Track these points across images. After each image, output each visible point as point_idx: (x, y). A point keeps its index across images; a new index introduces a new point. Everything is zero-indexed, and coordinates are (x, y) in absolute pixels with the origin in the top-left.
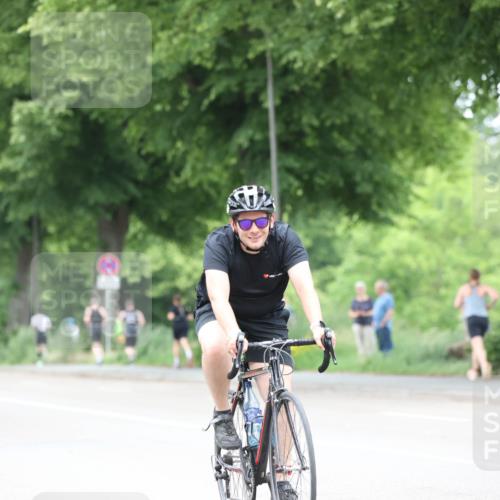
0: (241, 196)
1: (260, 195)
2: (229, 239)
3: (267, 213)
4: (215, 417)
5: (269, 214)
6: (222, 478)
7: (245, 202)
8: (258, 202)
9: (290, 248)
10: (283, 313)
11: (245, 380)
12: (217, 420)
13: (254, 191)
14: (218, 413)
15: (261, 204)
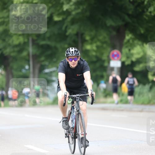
0: (70, 51)
1: (75, 51)
2: (66, 64)
3: (77, 56)
4: (63, 119)
5: (78, 57)
6: (67, 137)
7: (70, 53)
8: (74, 53)
9: (84, 67)
10: (84, 86)
11: (73, 107)
12: (63, 120)
13: (73, 50)
14: (63, 118)
15: (75, 53)
